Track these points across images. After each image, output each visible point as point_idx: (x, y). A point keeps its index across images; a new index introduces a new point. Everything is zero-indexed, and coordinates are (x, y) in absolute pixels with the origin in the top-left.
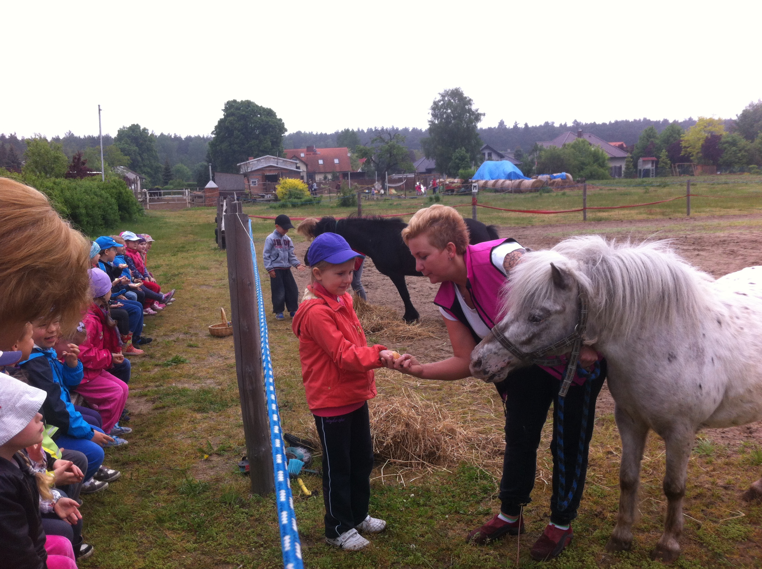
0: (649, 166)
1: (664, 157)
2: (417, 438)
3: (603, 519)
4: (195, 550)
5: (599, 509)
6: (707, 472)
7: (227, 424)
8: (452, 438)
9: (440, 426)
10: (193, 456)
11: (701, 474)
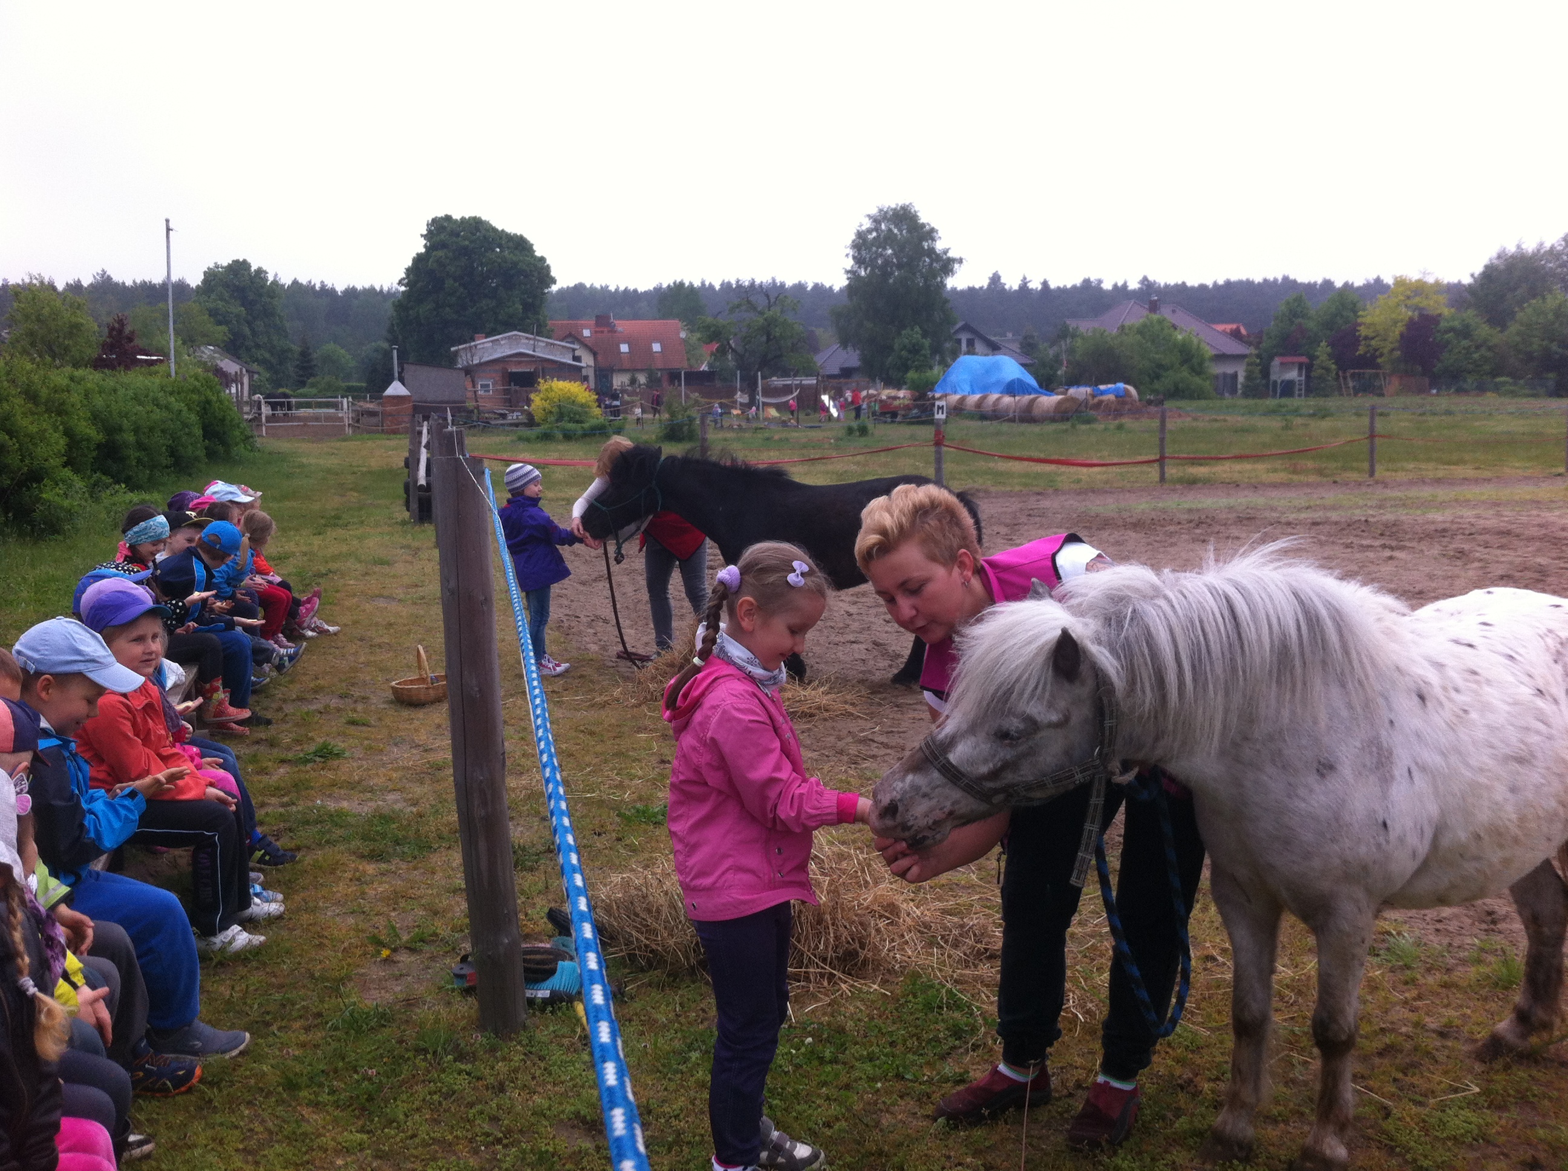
0: (1293, 375)
1: (1324, 357)
2: (820, 922)
3: (1196, 1094)
4: (361, 1147)
5: (1188, 1074)
6: (1406, 1002)
7: (430, 886)
8: (891, 924)
9: (868, 897)
10: (359, 952)
11: (1394, 1004)
